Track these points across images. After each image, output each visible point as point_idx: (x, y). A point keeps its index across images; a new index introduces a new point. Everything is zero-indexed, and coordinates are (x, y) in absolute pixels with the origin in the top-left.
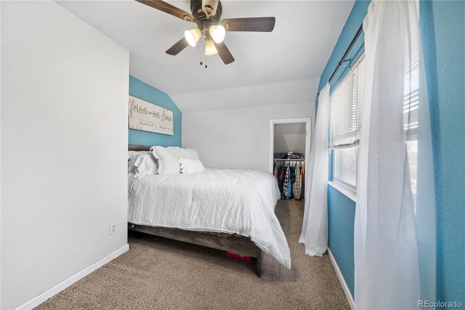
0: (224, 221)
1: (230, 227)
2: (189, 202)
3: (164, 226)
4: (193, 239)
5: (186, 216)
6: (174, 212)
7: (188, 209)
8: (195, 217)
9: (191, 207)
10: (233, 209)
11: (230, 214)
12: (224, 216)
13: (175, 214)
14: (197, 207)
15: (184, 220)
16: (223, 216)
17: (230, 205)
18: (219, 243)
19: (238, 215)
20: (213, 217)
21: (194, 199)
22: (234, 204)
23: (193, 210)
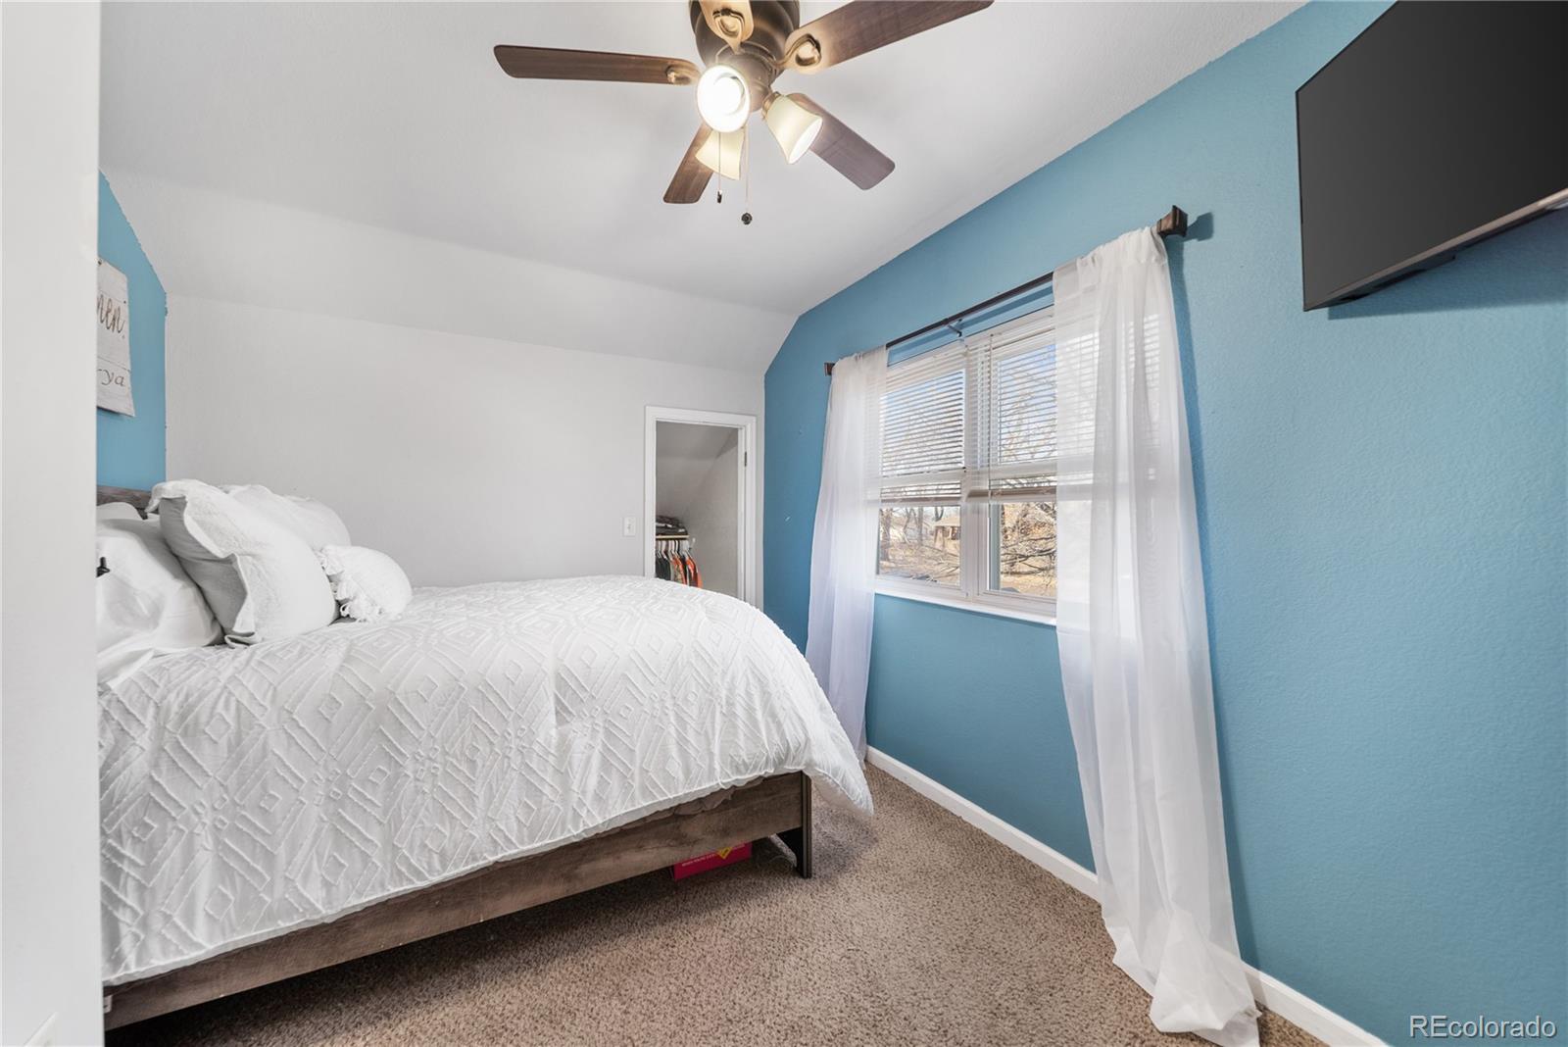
0: (716, 750)
1: (747, 761)
2: (548, 729)
3: (420, 884)
4: (569, 878)
5: (547, 790)
6: (471, 797)
7: (551, 759)
8: (593, 782)
9: (564, 747)
10: (738, 704)
11: (730, 720)
12: (714, 734)
13: (480, 803)
14: (593, 737)
15: (543, 810)
16: (711, 737)
17: (724, 693)
18: (681, 840)
19: (759, 715)
20: (674, 751)
21: (570, 709)
22: (734, 685)
23: (577, 757)
